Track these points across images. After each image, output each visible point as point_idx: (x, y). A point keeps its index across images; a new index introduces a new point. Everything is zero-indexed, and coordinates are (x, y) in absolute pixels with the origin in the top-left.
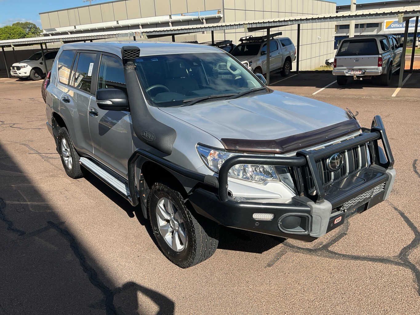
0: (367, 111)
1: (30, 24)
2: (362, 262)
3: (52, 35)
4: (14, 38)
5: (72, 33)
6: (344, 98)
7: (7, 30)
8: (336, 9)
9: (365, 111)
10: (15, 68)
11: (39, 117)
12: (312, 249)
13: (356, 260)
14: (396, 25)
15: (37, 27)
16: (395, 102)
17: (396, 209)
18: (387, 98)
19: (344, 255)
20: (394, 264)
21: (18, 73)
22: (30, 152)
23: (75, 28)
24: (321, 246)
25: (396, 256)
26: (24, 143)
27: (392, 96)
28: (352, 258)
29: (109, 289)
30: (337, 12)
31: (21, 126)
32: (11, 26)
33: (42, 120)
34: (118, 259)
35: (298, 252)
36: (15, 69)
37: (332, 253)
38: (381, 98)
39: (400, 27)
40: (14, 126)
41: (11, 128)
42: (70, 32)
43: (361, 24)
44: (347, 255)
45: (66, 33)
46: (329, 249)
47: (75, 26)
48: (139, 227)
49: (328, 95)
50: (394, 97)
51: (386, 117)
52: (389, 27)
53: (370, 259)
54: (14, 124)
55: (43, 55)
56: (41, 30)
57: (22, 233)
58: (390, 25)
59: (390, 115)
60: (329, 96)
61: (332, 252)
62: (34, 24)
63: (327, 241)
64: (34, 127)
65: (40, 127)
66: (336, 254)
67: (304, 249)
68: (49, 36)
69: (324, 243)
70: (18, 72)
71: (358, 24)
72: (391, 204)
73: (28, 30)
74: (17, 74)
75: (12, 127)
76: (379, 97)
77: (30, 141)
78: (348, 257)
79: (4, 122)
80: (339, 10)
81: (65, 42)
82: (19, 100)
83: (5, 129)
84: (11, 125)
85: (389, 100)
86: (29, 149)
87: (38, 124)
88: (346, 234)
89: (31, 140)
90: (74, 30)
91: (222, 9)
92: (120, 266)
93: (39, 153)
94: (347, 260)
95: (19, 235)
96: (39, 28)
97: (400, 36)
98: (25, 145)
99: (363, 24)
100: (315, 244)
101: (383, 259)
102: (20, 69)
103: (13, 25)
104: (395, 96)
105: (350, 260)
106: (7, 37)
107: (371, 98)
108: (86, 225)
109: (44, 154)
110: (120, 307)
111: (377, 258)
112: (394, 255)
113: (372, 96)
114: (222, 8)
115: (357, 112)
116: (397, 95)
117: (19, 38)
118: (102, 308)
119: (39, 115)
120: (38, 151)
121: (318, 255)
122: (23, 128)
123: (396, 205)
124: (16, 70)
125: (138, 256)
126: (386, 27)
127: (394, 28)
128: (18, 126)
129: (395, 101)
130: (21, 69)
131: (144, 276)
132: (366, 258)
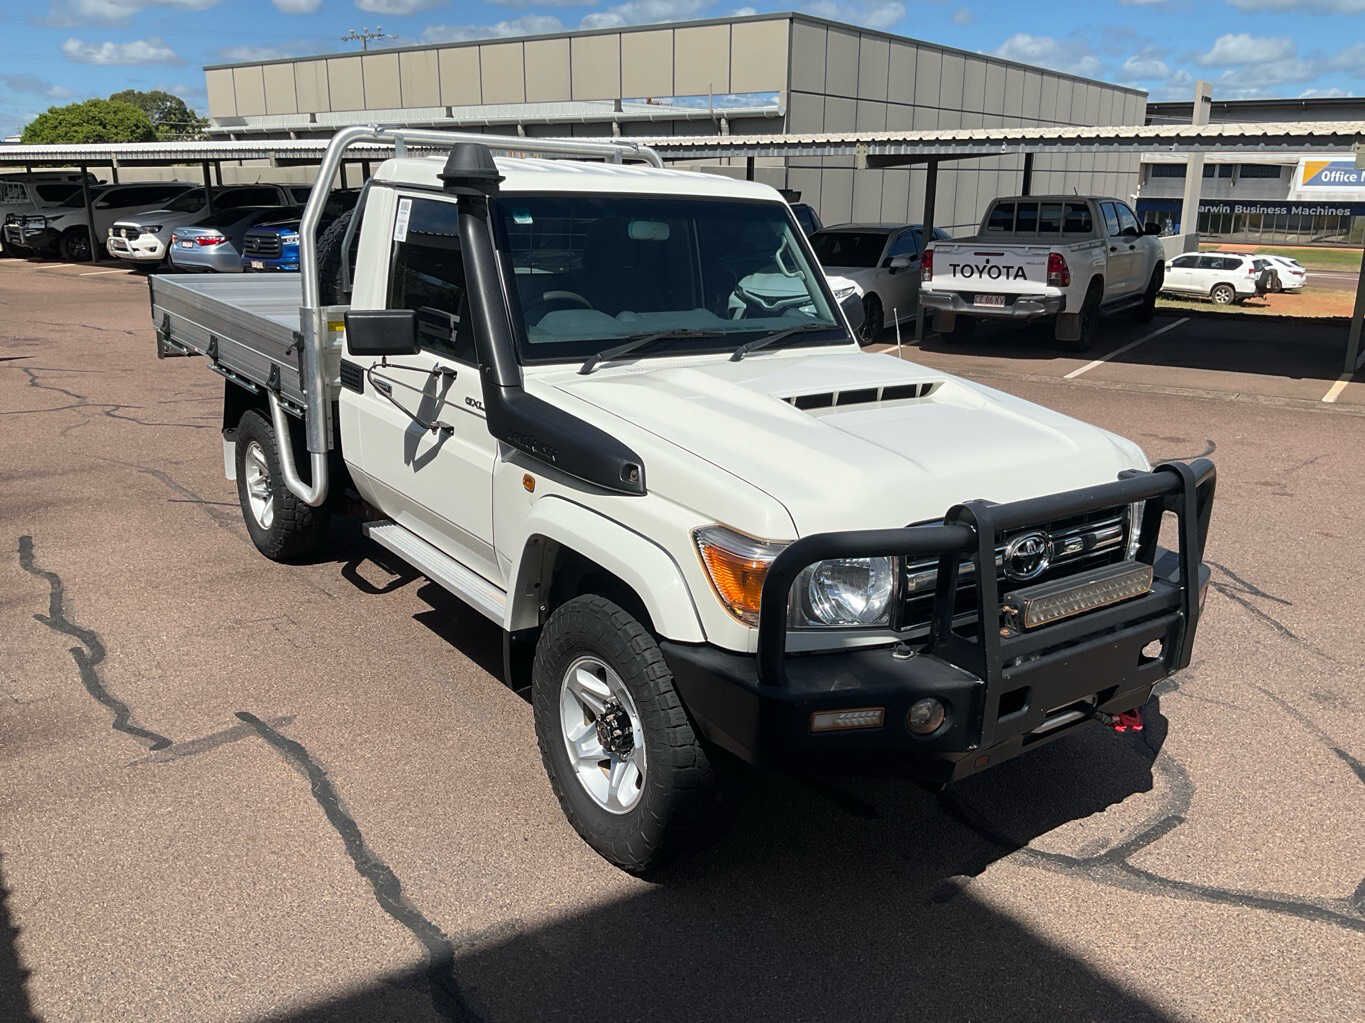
0: (1242, 444)
1: (165, 97)
2: (1234, 910)
3: (240, 136)
4: (115, 138)
5: (301, 134)
6: (1167, 397)
7: (95, 112)
8: (1147, 113)
9: (1236, 443)
10: (123, 233)
11: (195, 390)
12: (1075, 859)
13: (1213, 902)
14: (1337, 175)
15: (188, 111)
16: (1333, 419)
17: (1342, 754)
18: (1307, 406)
19: (1176, 882)
20: (1337, 923)
21: (129, 248)
22: (173, 497)
23: (313, 120)
24: (1102, 852)
25: (1342, 900)
26: (152, 466)
27: (1324, 400)
28: (1204, 894)
29: (438, 930)
30: (1148, 122)
31: (140, 414)
32: (108, 99)
33: (205, 400)
34: (464, 841)
35: (1030, 864)
36: (120, 236)
37: (1138, 875)
38: (1288, 405)
39: (1350, 184)
40: (116, 413)
41: (109, 419)
42: (295, 133)
43: (1222, 165)
44: (1186, 884)
45: (282, 134)
46: (1131, 861)
47: (313, 116)
48: (523, 750)
49: (1117, 382)
50: (1330, 403)
51: (1305, 463)
52: (1315, 181)
53: (1260, 902)
54: (118, 407)
55: (211, 198)
56: (199, 118)
57: (162, 743)
58: (1316, 173)
59: (1319, 460)
60: (1119, 387)
61: (1138, 873)
62: (179, 100)
63: (1121, 836)
64: (179, 420)
65: (202, 422)
66: (1150, 877)
67: (1049, 855)
68: (230, 139)
69: (1114, 844)
70: (131, 244)
71: (1214, 165)
72: (1326, 739)
73: (157, 116)
74: (126, 250)
75: (114, 416)
76: (1280, 402)
77: (171, 463)
78: (1189, 890)
79: (84, 398)
80: (1153, 117)
81: (282, 162)
82: (129, 333)
83: (92, 419)
84: (108, 409)
85: (1312, 410)
86: (167, 485)
87: (191, 411)
88: (1181, 821)
89: (174, 460)
90: (310, 125)
91: (786, 91)
92: (469, 863)
93: (201, 502)
94: (1188, 900)
95: (152, 749)
96: (193, 113)
97: (1347, 212)
98: (154, 473)
99: (1230, 165)
100: (1086, 843)
101: (1303, 906)
102: (137, 237)
103: (113, 98)
104: (1331, 401)
105: (1196, 899)
106: (95, 134)
107: (1254, 401)
108: (359, 732)
109: (216, 506)
110: (475, 989)
111: (1283, 900)
112: (1336, 896)
113: (1260, 397)
114: (786, 87)
115: (1212, 443)
116: (1339, 397)
117: (129, 141)
118: (421, 988)
119: (195, 385)
120: (199, 494)
121: (1094, 879)
122: (146, 422)
123: (1340, 741)
124: (126, 240)
125: (526, 840)
126: (1304, 180)
127: (1329, 183)
128: (131, 414)
129: (1334, 416)
130: (141, 236)
131: (548, 901)
132: (1247, 897)
